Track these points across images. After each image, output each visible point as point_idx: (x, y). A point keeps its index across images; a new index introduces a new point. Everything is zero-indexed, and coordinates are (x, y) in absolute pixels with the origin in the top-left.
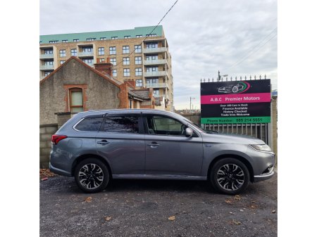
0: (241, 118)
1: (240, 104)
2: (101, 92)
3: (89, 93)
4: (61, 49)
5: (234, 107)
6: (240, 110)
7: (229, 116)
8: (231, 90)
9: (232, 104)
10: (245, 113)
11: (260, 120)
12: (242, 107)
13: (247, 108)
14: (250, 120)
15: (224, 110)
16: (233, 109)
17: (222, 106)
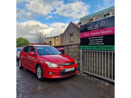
0: (99, 46)
1: (99, 36)
3: (75, 36)
7: (93, 45)
8: (94, 28)
10: (101, 43)
11: (111, 48)
12: (100, 38)
13: (102, 39)
14: (104, 48)
15: (90, 41)
16: (95, 40)
17: (89, 38)
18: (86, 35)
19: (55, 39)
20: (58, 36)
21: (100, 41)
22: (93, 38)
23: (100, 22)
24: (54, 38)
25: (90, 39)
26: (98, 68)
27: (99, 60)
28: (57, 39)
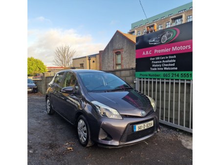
0: (168, 73)
2: (130, 53)
3: (124, 54)
4: (158, 25)
5: (162, 60)
6: (168, 63)
7: (157, 71)
9: (160, 56)
10: (173, 67)
11: (190, 76)
12: (170, 59)
13: (175, 61)
14: (178, 76)
15: (153, 64)
16: (161, 62)
17: (151, 59)
18: (145, 53)
19: (89, 60)
20: (95, 56)
21: (171, 63)
22: (158, 58)
23: (171, 32)
24: (87, 58)
25: (153, 60)
26: (167, 109)
27: (167, 96)
28: (93, 59)
